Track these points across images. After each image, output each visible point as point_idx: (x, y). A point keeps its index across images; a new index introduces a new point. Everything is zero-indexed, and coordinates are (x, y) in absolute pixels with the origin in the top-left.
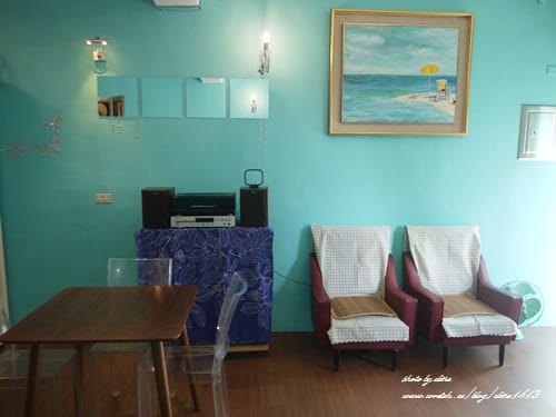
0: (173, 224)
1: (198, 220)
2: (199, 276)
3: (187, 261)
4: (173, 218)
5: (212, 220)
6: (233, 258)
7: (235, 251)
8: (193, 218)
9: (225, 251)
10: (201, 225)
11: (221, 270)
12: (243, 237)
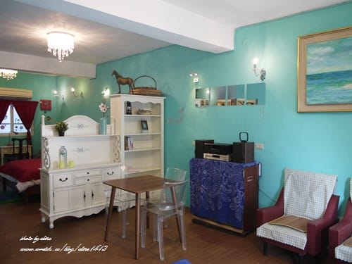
0: (204, 157)
1: (213, 156)
2: (212, 184)
3: (208, 176)
4: (205, 154)
5: (218, 157)
6: (226, 178)
7: (227, 175)
8: (211, 155)
9: (223, 173)
10: (214, 158)
11: (220, 183)
12: (231, 167)
